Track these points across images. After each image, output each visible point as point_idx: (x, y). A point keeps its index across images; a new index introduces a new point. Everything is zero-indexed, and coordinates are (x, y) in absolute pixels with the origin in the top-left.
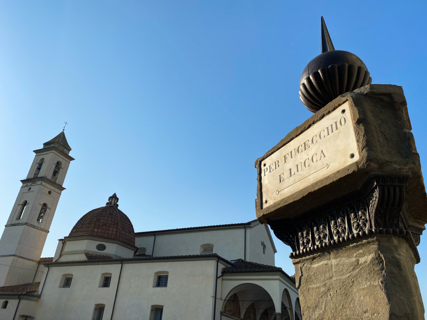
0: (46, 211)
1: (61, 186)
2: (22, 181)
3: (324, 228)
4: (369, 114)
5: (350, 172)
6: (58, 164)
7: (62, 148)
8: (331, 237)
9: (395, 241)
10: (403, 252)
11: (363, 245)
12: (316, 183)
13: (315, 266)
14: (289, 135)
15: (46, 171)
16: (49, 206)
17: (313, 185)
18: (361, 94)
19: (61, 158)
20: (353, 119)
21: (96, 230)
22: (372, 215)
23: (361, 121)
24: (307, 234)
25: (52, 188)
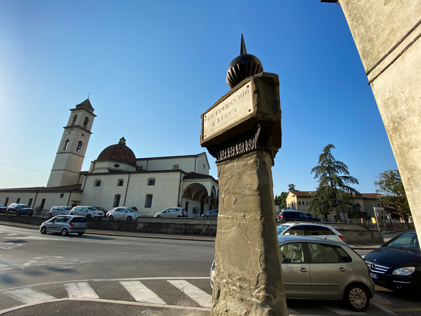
0: (81, 146)
1: (90, 132)
2: (64, 128)
3: (233, 148)
4: (261, 88)
5: (248, 119)
6: (87, 118)
7: (88, 109)
8: (236, 152)
9: (265, 153)
10: (267, 159)
11: (250, 155)
12: (231, 125)
13: (227, 166)
14: (219, 100)
15: (79, 122)
16: (83, 143)
17: (229, 126)
18: (258, 77)
19: (88, 115)
20: (252, 90)
21: (113, 157)
22: (256, 141)
23: (256, 92)
24: (225, 152)
25: (84, 132)
